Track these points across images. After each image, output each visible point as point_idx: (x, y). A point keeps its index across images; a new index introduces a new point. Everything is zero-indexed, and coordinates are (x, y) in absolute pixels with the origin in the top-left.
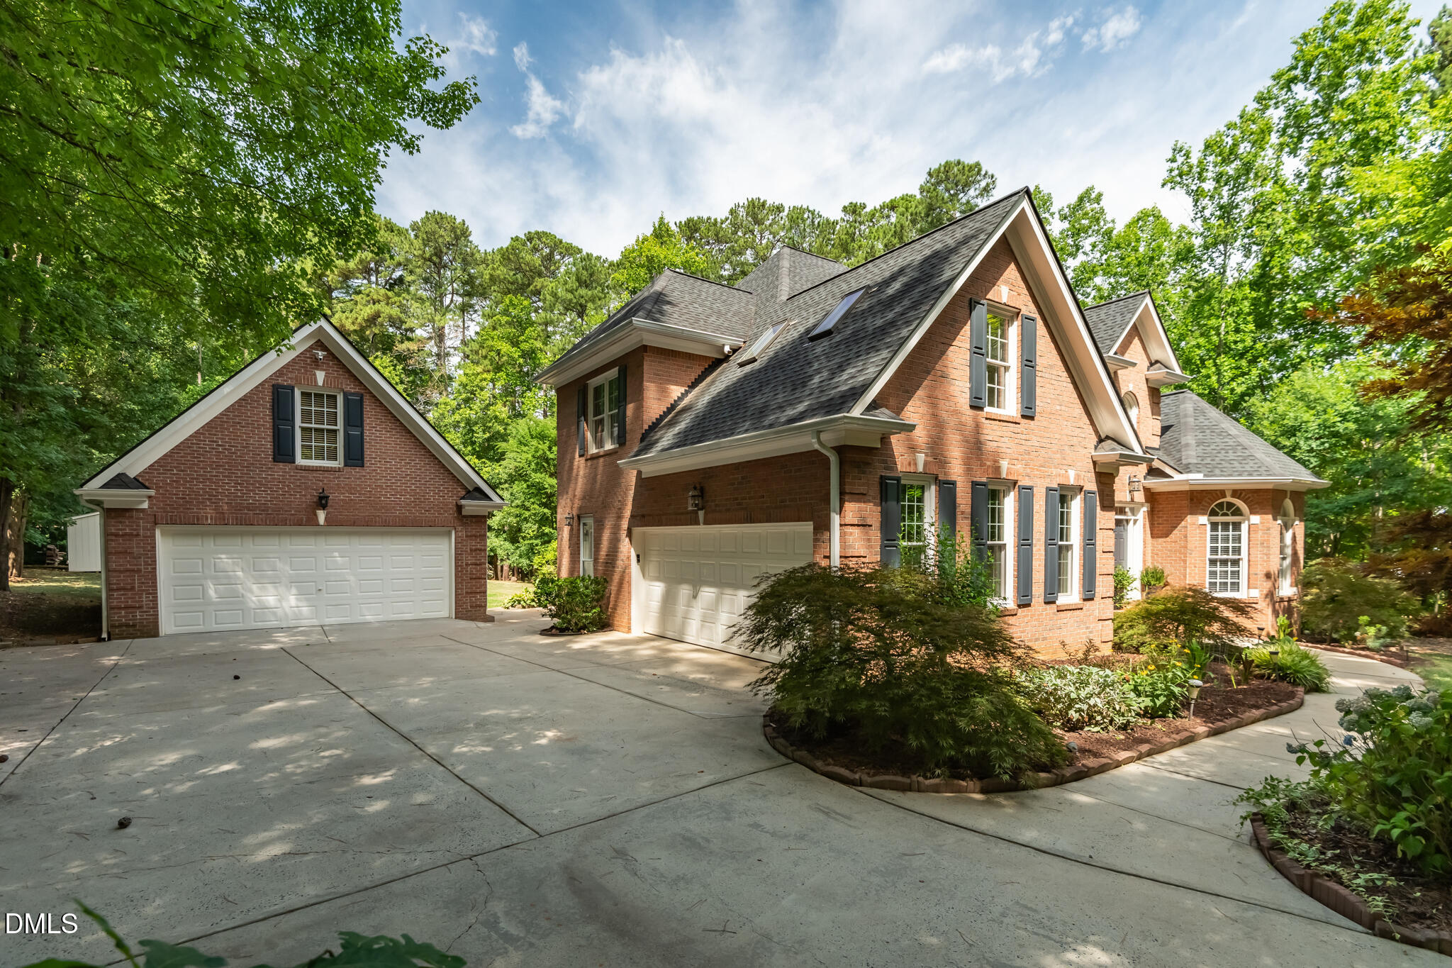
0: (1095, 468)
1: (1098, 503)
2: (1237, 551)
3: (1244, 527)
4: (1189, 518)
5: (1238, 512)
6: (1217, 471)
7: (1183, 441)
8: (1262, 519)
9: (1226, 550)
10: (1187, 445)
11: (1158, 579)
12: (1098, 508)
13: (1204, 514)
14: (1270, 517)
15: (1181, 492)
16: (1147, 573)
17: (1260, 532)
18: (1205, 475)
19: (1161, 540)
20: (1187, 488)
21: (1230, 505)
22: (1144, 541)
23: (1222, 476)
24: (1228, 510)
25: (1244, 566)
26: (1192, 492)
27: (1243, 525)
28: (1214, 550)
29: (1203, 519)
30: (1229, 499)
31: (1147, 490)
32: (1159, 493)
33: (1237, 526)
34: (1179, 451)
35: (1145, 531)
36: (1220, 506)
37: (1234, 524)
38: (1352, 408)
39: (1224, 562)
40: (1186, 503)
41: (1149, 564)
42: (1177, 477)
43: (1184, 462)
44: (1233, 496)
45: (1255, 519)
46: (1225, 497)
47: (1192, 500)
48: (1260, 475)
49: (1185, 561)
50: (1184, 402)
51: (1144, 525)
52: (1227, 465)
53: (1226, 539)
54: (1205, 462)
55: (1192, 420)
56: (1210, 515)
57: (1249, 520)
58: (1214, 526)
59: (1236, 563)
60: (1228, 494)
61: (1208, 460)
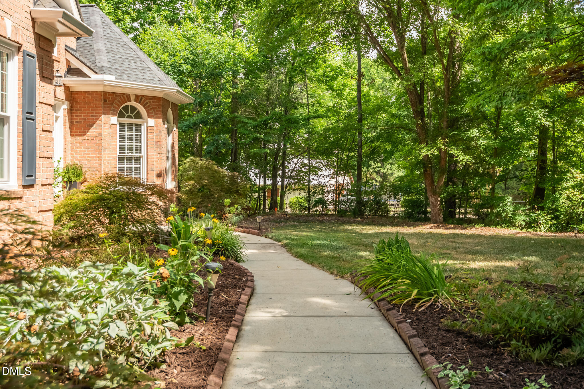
0: (34, 28)
1: (38, 72)
2: (138, 149)
3: (144, 128)
4: (103, 117)
5: (138, 116)
6: (124, 76)
7: (96, 46)
8: (156, 122)
9: (130, 150)
10: (99, 51)
11: (78, 176)
12: (38, 77)
13: (114, 115)
14: (161, 121)
15: (96, 93)
16: (68, 169)
17: (155, 134)
18: (116, 78)
19: (79, 138)
20: (100, 89)
21: (134, 109)
22: (65, 139)
23: (128, 80)
24: (132, 113)
25: (144, 161)
26: (105, 93)
27: (142, 127)
28: (122, 149)
29: (114, 119)
30: (133, 103)
31: (67, 88)
32: (77, 93)
33: (138, 127)
34: (93, 55)
35: (65, 128)
36: (126, 108)
37: (137, 125)
38: (189, 56)
39: (129, 159)
40: (100, 103)
41: (69, 161)
42: (94, 77)
43: (98, 65)
44: (136, 101)
45: (151, 122)
46: (130, 100)
47: (105, 101)
48: (155, 84)
49: (100, 158)
50: (93, 15)
51: (65, 122)
52: (131, 72)
53: (130, 139)
54: (115, 67)
55: (101, 30)
56: (118, 117)
57: (147, 123)
58: (122, 125)
59: (138, 159)
60: (132, 98)
61: (117, 66)
